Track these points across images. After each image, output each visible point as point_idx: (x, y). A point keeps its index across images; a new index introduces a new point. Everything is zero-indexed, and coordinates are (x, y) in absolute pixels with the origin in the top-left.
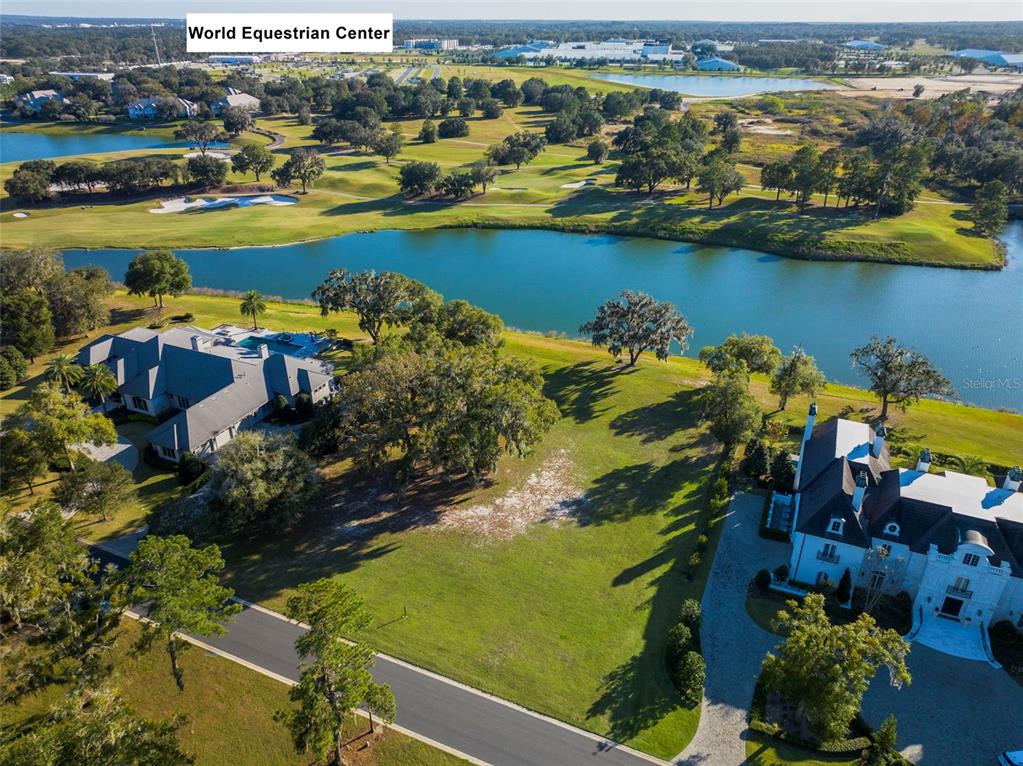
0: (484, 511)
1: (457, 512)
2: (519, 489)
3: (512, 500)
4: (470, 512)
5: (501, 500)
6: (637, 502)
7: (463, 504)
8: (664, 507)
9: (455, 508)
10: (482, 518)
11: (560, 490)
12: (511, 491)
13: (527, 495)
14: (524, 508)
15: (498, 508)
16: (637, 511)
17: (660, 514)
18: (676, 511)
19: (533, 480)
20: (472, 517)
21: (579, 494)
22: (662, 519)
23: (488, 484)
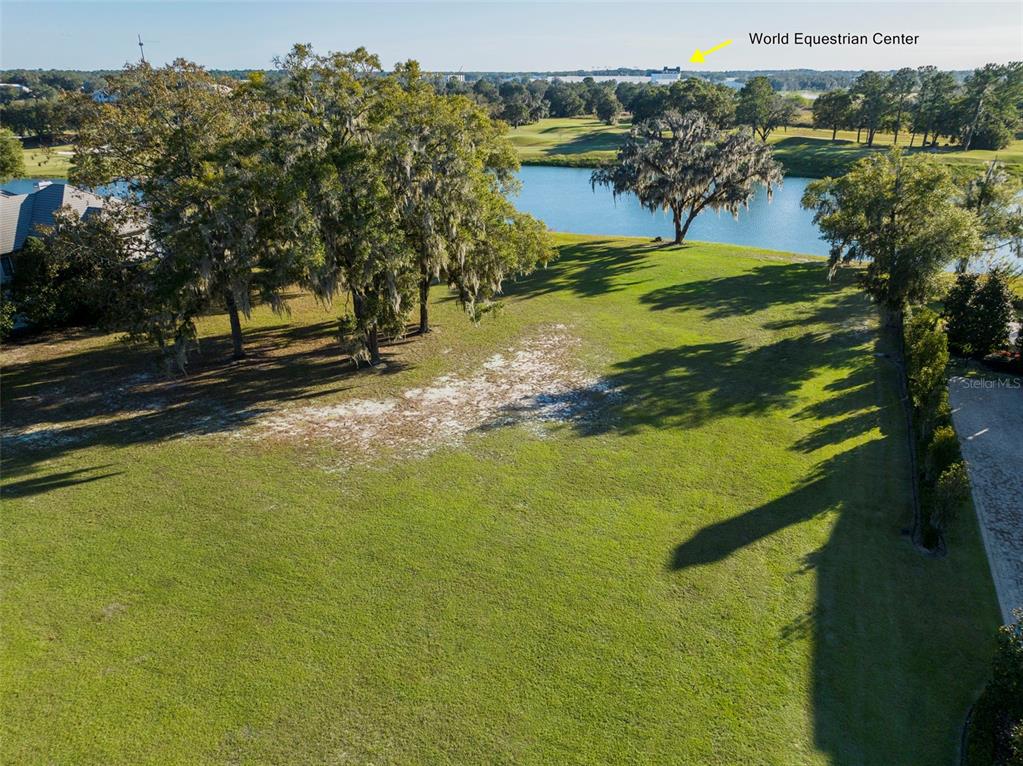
0: (373, 408)
1: (309, 410)
2: (461, 376)
3: (446, 391)
4: (341, 410)
5: (418, 391)
6: (714, 396)
7: (330, 397)
8: (784, 405)
9: (309, 405)
10: (369, 419)
11: (552, 377)
12: (444, 379)
13: (480, 383)
14: (468, 403)
15: (409, 404)
16: (721, 407)
17: (781, 415)
18: (820, 410)
19: (497, 362)
20: (341, 418)
21: (590, 382)
22: (791, 421)
23: (393, 368)
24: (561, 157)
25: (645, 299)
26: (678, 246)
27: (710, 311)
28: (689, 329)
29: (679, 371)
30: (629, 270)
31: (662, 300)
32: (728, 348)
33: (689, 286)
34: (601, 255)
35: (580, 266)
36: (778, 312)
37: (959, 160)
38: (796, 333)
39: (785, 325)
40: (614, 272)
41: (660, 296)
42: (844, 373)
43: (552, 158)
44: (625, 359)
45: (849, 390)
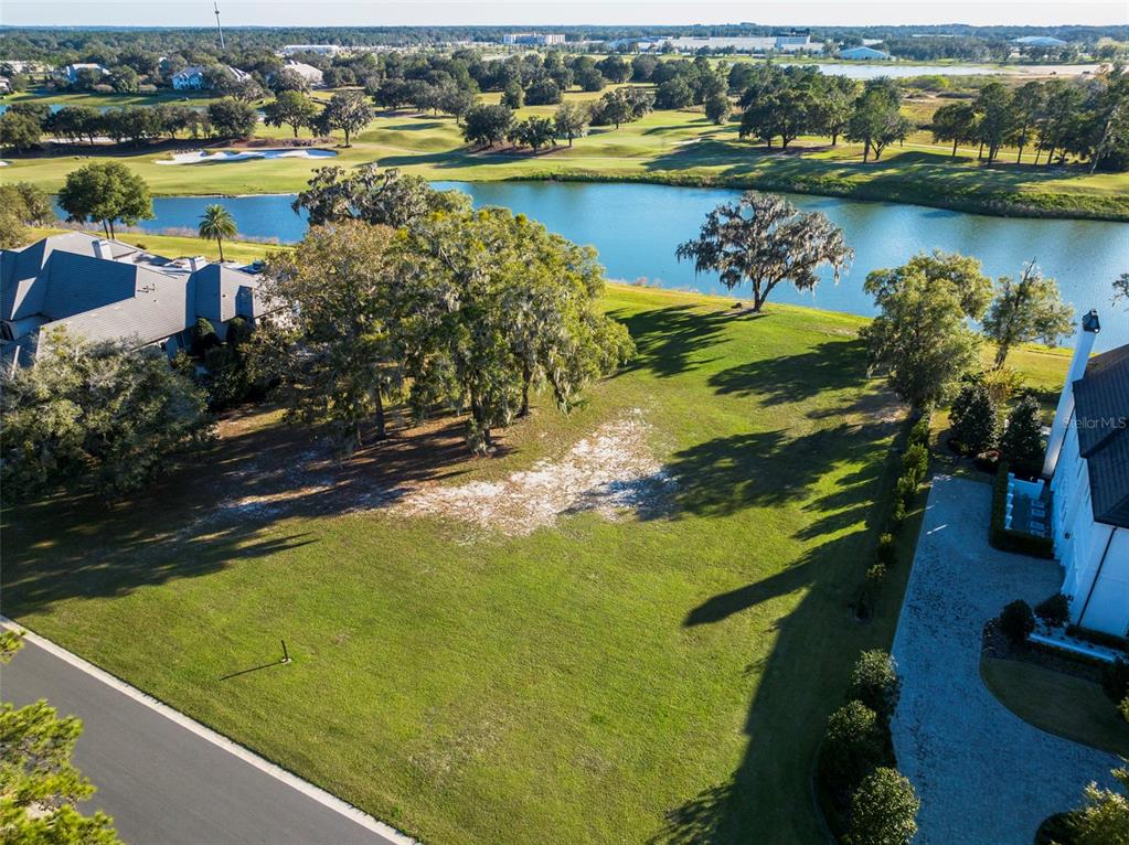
0: (488, 490)
1: (441, 490)
2: (555, 461)
3: (541, 476)
4: (464, 491)
5: (521, 475)
6: (749, 487)
7: (455, 478)
8: (800, 498)
9: (440, 485)
10: (485, 500)
11: (625, 465)
12: (541, 463)
13: (568, 469)
14: (559, 488)
15: (514, 487)
16: (750, 499)
17: (795, 506)
18: (826, 503)
19: (582, 447)
20: (465, 499)
21: (654, 470)
22: (801, 514)
23: (501, 452)
24: (662, 173)
25: (713, 381)
26: (756, 314)
27: (766, 396)
28: (743, 417)
29: (726, 462)
30: (704, 345)
31: (728, 383)
32: (772, 438)
33: (755, 366)
34: (684, 324)
35: (661, 338)
36: (825, 399)
37: (1077, 189)
38: (832, 423)
39: (827, 413)
40: (691, 347)
41: (727, 378)
42: (857, 468)
43: (653, 174)
44: (685, 448)
45: (855, 485)
